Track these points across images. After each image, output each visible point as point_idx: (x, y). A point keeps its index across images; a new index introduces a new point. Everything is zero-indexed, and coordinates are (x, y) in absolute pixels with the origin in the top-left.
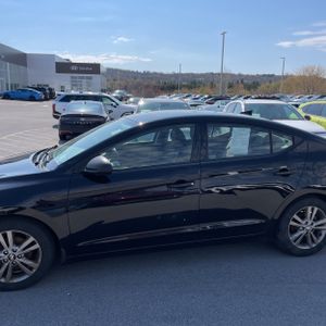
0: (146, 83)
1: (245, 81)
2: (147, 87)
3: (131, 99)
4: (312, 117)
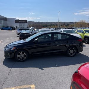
0: (39, 25)
1: (65, 24)
2: (39, 26)
3: (36, 29)
4: (78, 33)
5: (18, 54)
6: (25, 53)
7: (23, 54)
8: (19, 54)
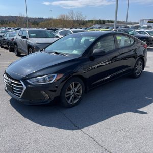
7: (75, 87)
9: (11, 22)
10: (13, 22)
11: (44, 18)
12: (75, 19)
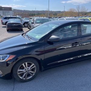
0: (24, 14)
5: (20, 68)
6: (33, 64)
7: (28, 66)
8: (22, 68)
9: (43, 14)
10: (44, 14)
11: (61, 11)
12: (80, 11)
